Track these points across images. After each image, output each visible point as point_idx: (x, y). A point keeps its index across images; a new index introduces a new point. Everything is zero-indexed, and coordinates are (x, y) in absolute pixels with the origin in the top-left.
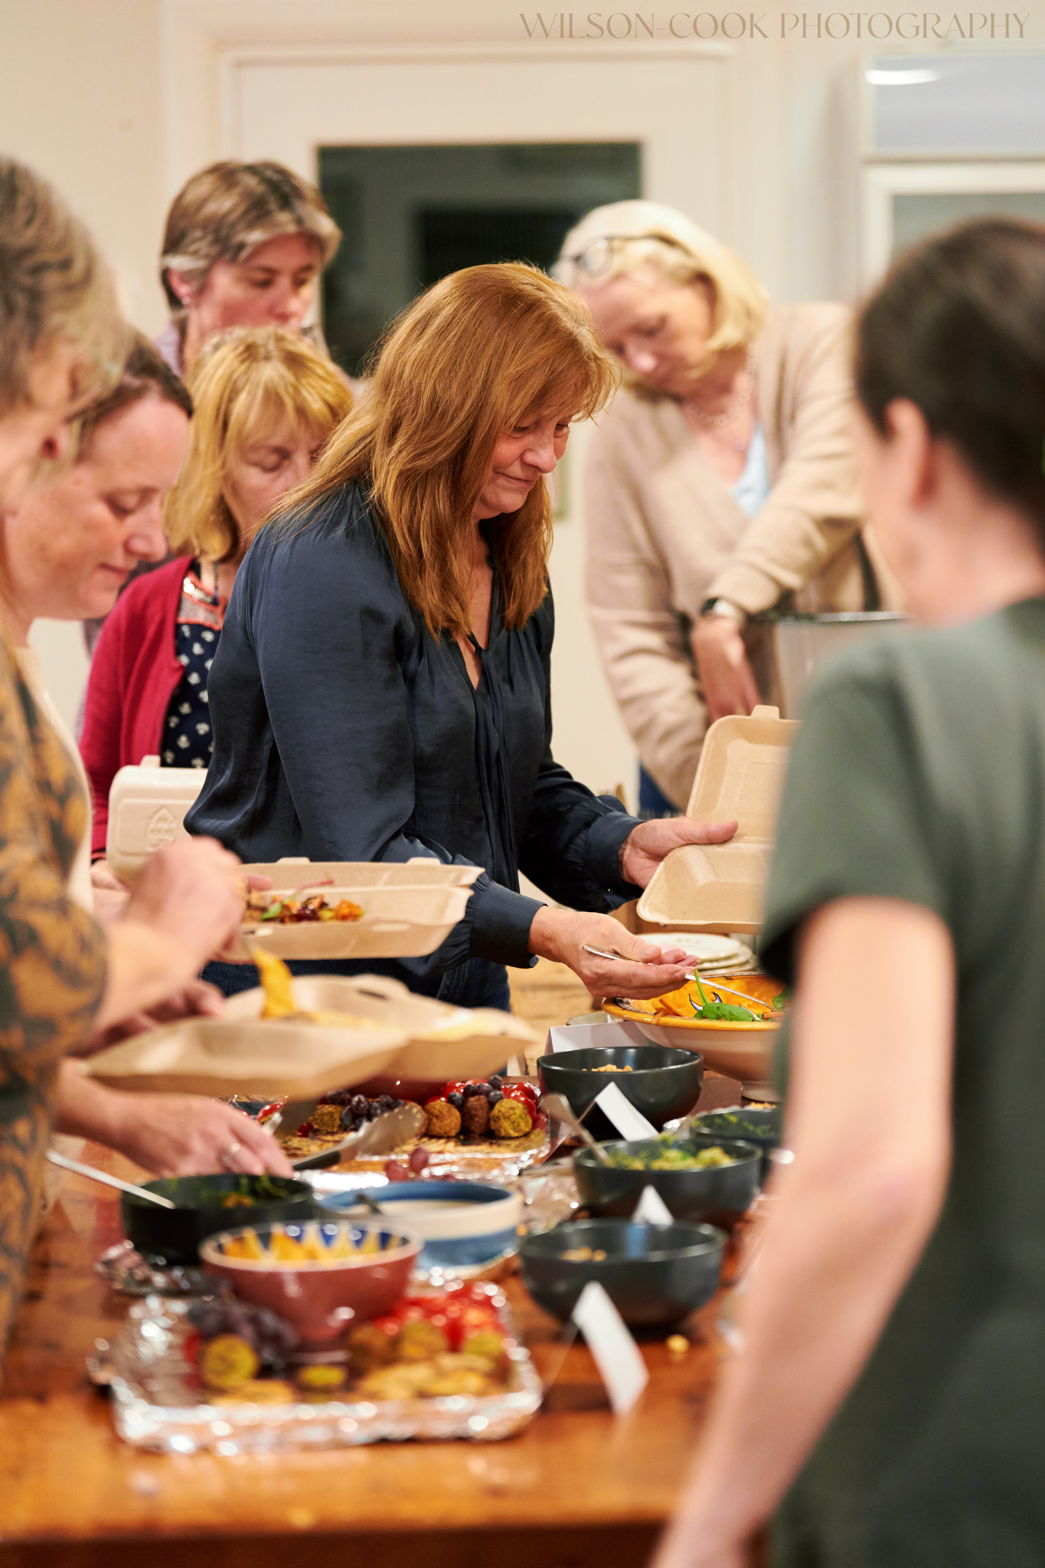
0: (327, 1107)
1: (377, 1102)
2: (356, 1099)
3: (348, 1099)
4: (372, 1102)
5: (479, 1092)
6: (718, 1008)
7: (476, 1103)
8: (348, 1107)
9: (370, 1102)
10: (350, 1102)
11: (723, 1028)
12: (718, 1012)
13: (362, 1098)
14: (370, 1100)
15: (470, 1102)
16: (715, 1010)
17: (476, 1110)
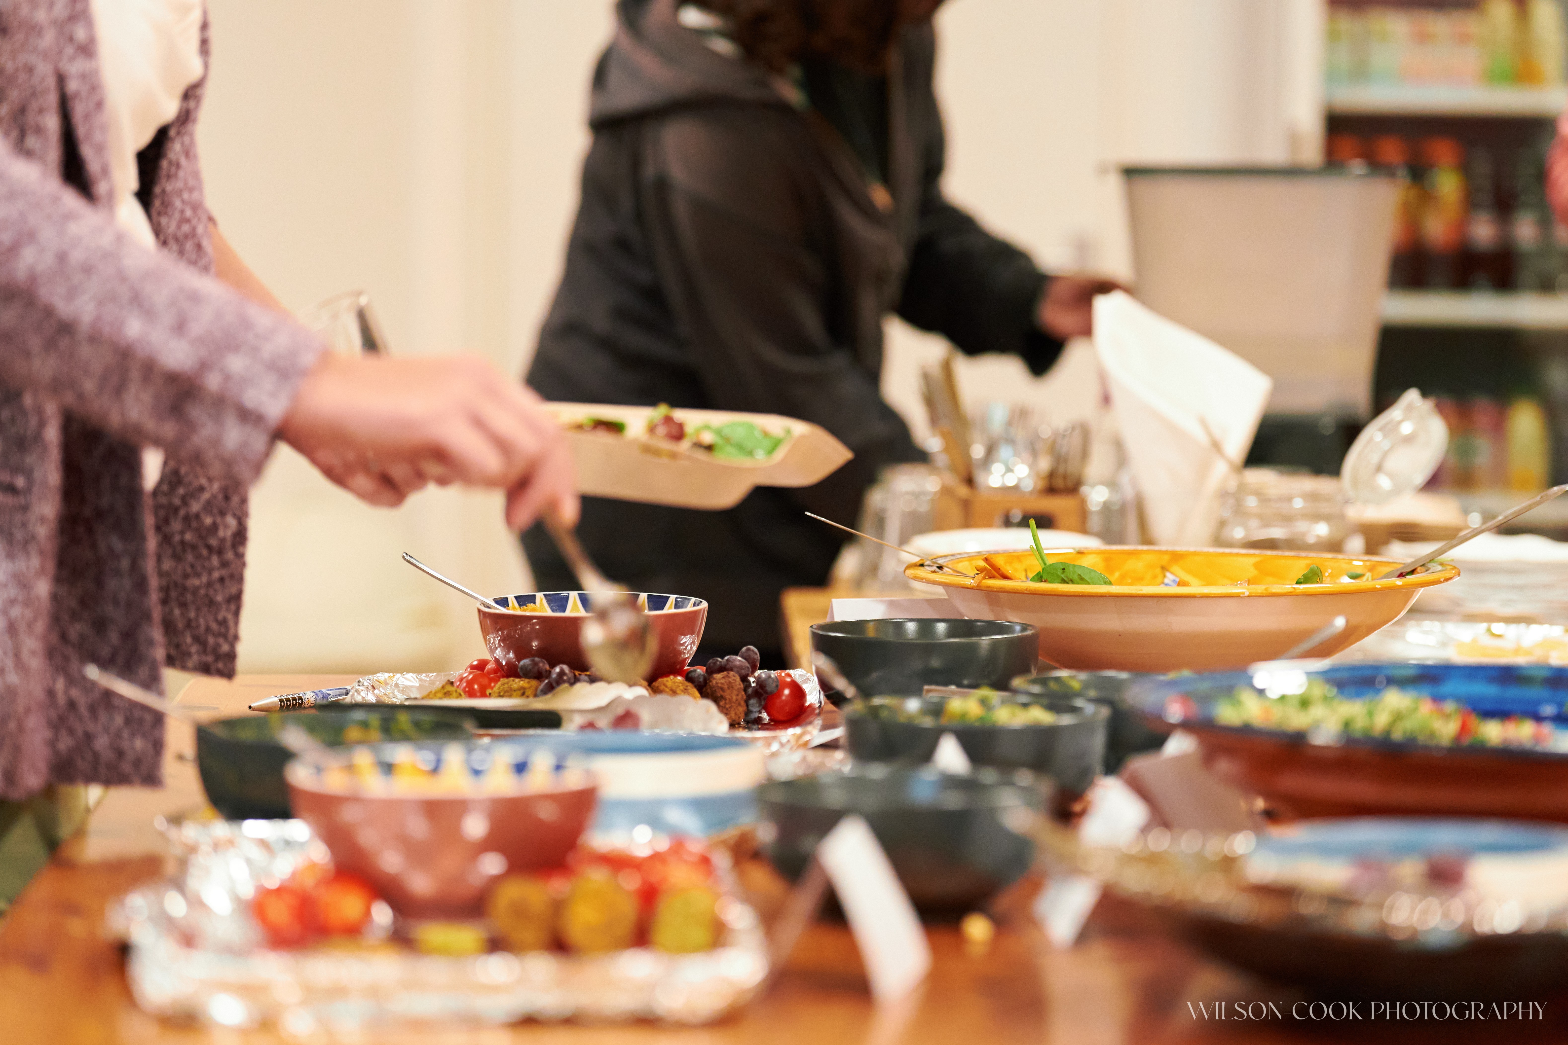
0: (517, 680)
1: (586, 675)
2: (557, 670)
3: (546, 671)
4: (580, 675)
5: (728, 667)
6: (1063, 569)
7: (723, 681)
8: (546, 681)
9: (577, 674)
10: (549, 674)
11: (1068, 592)
12: (1063, 576)
13: (566, 668)
14: (577, 673)
15: (714, 679)
16: (1060, 572)
17: (722, 689)
